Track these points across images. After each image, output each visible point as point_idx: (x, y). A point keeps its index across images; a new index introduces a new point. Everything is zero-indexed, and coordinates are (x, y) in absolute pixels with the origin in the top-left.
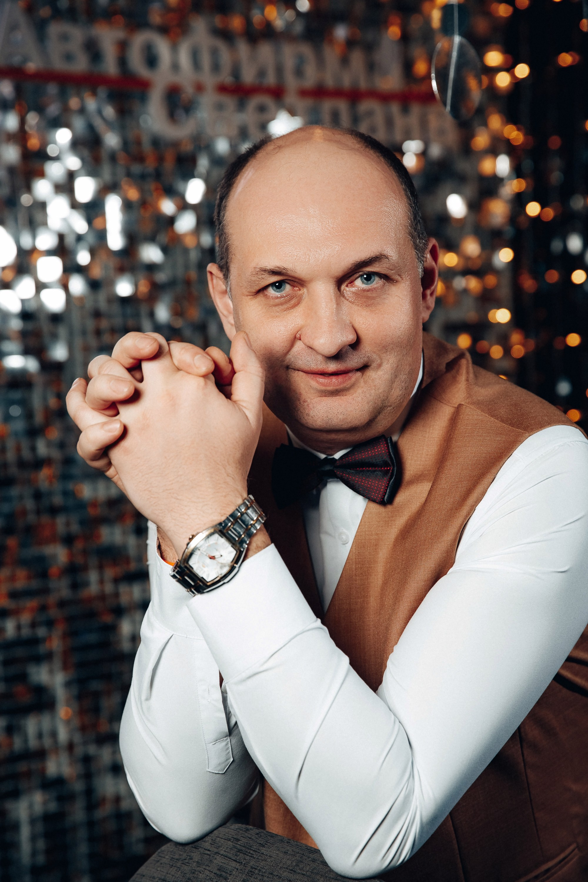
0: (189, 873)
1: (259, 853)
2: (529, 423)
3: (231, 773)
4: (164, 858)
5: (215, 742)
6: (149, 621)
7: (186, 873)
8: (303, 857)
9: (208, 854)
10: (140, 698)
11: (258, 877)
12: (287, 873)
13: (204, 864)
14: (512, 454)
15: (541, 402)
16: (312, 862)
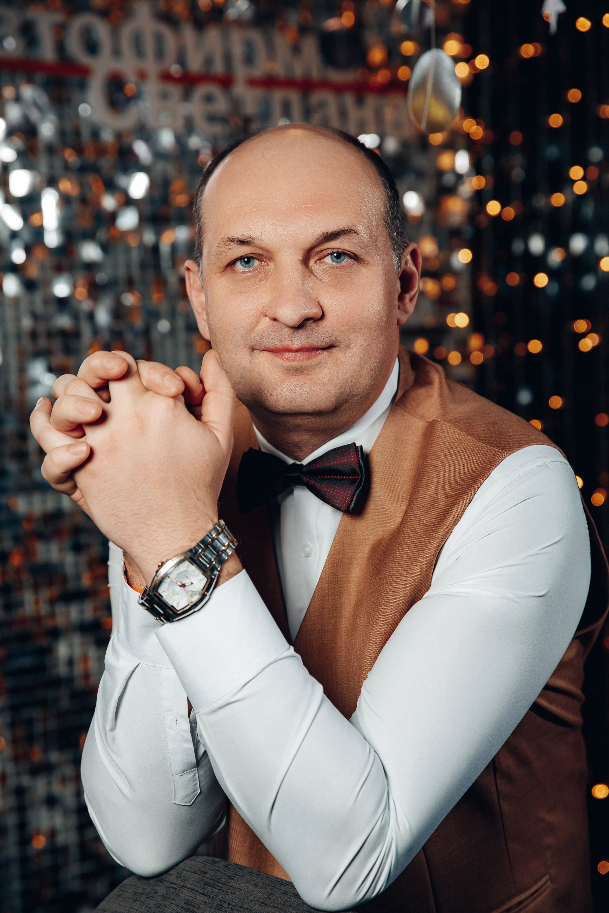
0: (154, 907)
1: (228, 885)
2: (507, 443)
3: (198, 805)
4: (127, 892)
5: (182, 774)
6: (114, 649)
7: (151, 908)
8: (274, 889)
9: (174, 888)
10: (105, 729)
11: (227, 910)
12: (258, 906)
13: (170, 898)
14: (489, 475)
15: (519, 421)
16: (283, 894)
